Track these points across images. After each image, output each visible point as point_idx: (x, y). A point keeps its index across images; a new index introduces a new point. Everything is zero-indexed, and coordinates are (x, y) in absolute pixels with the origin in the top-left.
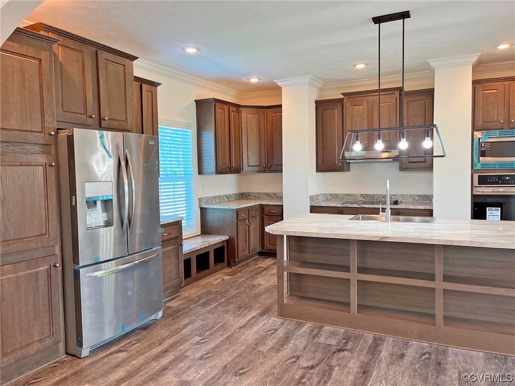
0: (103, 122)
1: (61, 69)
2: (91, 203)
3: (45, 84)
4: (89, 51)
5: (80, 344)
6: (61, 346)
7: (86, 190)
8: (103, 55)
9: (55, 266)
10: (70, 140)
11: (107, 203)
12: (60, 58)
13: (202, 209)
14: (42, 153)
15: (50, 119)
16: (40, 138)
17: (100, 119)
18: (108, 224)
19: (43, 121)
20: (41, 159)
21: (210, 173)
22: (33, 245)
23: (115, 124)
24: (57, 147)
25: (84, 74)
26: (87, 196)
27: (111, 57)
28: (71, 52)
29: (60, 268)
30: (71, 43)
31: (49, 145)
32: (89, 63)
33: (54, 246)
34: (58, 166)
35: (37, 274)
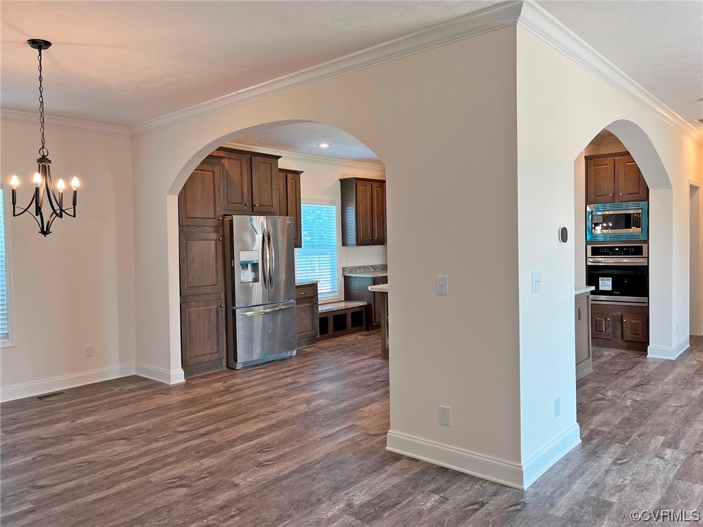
0: (254, 208)
1: (227, 175)
2: (244, 265)
3: (216, 187)
4: (245, 158)
5: (236, 360)
6: (224, 361)
7: (242, 256)
8: (255, 159)
9: (221, 307)
10: (231, 222)
11: (255, 266)
12: (226, 167)
13: (345, 277)
14: (215, 232)
15: (219, 210)
16: (213, 222)
17: (253, 206)
18: (256, 280)
19: (215, 212)
20: (214, 236)
21: (352, 245)
22: (208, 291)
23: (263, 209)
24: (223, 228)
25: (241, 175)
26: (241, 260)
27: (261, 159)
28: (233, 161)
29: (224, 308)
30: (233, 156)
31: (219, 226)
32: (245, 167)
33: (220, 293)
34: (224, 240)
35: (210, 310)
